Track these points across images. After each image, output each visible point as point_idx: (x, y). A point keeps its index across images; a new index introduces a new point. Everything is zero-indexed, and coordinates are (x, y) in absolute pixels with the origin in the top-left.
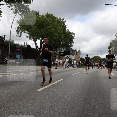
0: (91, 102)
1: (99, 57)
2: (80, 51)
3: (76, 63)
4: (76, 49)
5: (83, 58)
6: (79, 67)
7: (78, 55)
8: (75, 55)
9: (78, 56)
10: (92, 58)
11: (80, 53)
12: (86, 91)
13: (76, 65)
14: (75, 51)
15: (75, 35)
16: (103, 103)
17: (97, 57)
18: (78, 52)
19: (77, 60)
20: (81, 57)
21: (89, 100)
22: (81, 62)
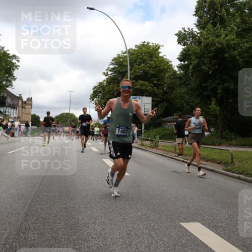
0: (41, 210)
1: (72, 115)
2: (30, 100)
3: (20, 126)
4: (20, 95)
5: (37, 115)
6: (26, 136)
7: (25, 108)
8: (19, 109)
9: (27, 111)
10: (57, 117)
11: (31, 105)
12: (34, 187)
13: (20, 130)
14: (20, 98)
15: (18, 61)
16: (66, 209)
17: (68, 114)
18: (25, 102)
19: (23, 120)
20: (32, 113)
21: (38, 207)
22: (32, 125)
